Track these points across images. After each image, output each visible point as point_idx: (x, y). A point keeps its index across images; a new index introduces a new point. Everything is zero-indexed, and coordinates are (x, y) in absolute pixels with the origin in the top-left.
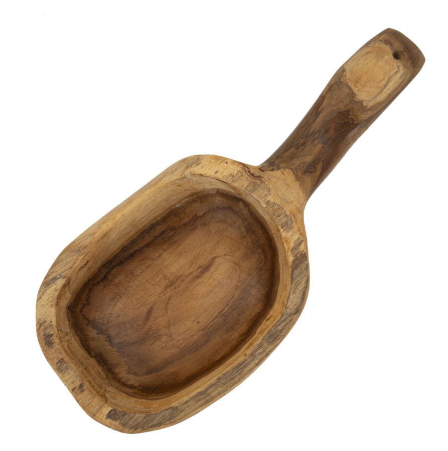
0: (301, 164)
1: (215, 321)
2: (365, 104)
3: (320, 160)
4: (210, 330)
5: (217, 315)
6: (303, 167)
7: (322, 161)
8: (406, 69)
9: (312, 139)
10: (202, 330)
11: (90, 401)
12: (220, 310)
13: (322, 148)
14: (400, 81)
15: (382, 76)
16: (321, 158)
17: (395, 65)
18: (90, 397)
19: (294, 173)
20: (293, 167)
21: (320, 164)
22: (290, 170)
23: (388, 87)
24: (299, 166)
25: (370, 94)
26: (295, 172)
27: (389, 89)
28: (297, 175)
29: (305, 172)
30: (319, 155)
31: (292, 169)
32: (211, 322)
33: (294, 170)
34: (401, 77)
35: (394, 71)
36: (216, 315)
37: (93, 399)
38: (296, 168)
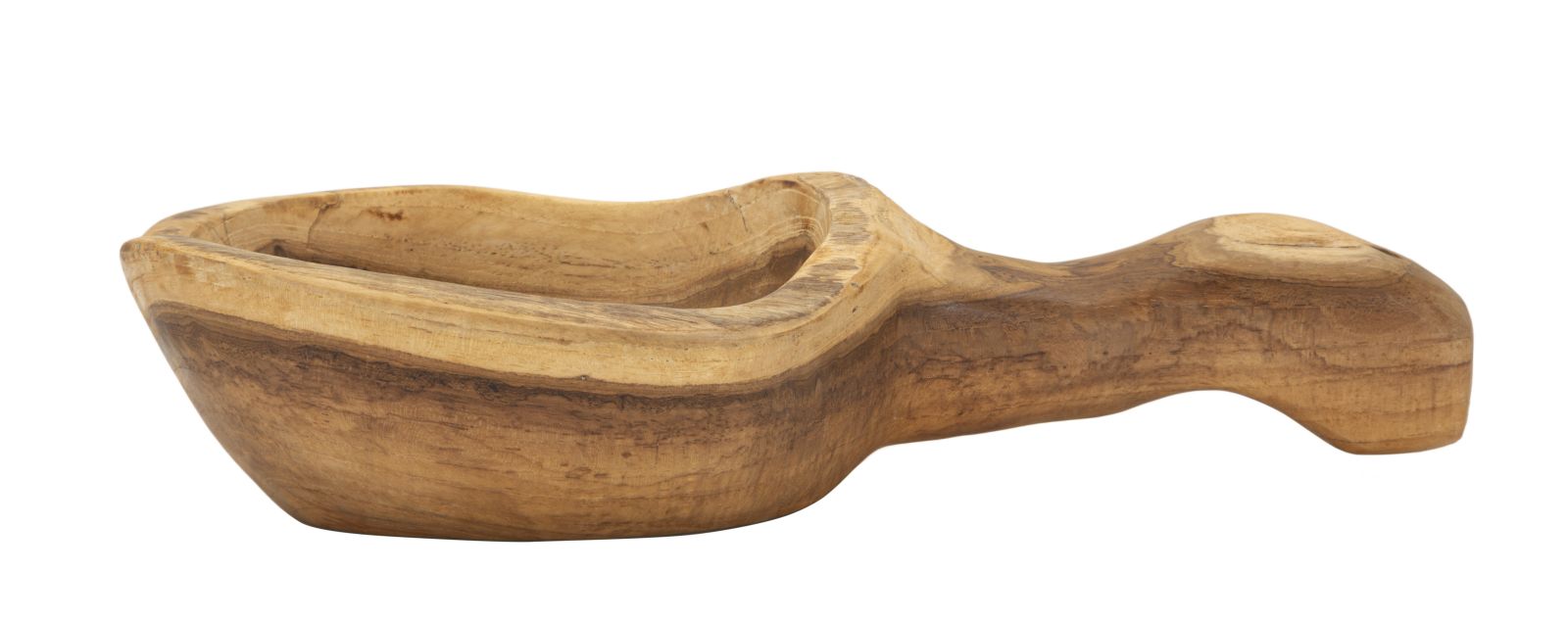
3: (1040, 282)
7: (1044, 285)
13: (1065, 277)
16: (1045, 281)
21: (1032, 283)
30: (1044, 277)
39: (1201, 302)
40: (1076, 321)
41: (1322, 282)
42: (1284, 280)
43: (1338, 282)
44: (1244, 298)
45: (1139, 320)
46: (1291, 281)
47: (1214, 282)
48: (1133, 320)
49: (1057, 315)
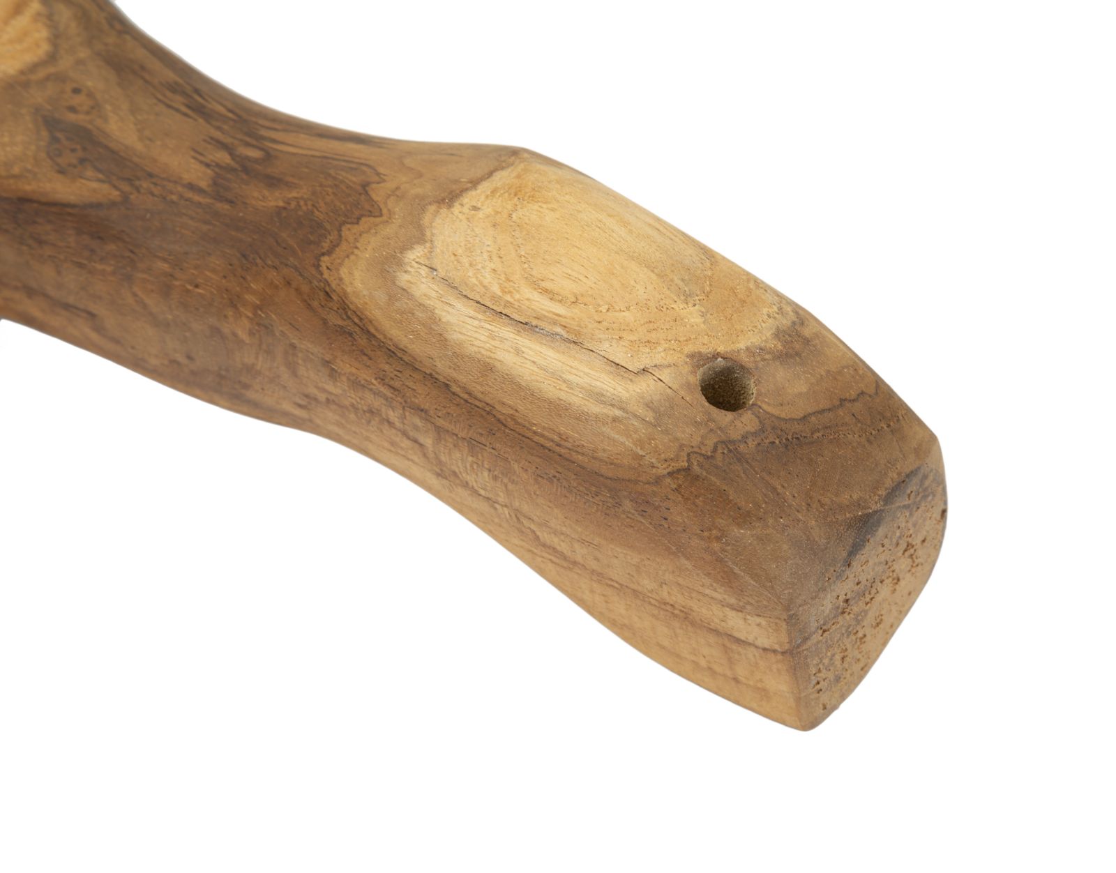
0: (90, 95)
2: (415, 255)
3: (126, 187)
6: (72, 109)
7: (125, 198)
8: (650, 417)
9: (228, 140)
13: (191, 187)
14: (576, 400)
15: (566, 287)
16: (138, 189)
17: (659, 357)
19: (34, 67)
20: (65, 63)
21: (105, 188)
22: (45, 47)
23: (528, 344)
24: (76, 91)
25: (465, 260)
26: (41, 74)
27: (518, 352)
28: (26, 85)
29: (50, 123)
30: (150, 175)
31: (52, 58)
33: (51, 70)
34: (599, 397)
35: (620, 356)
38: (60, 78)
39: (328, 357)
40: (136, 289)
41: (517, 423)
42: (455, 389)
43: (542, 436)
44: (390, 386)
45: (235, 334)
46: (466, 396)
47: (350, 334)
48: (226, 330)
49: (109, 269)
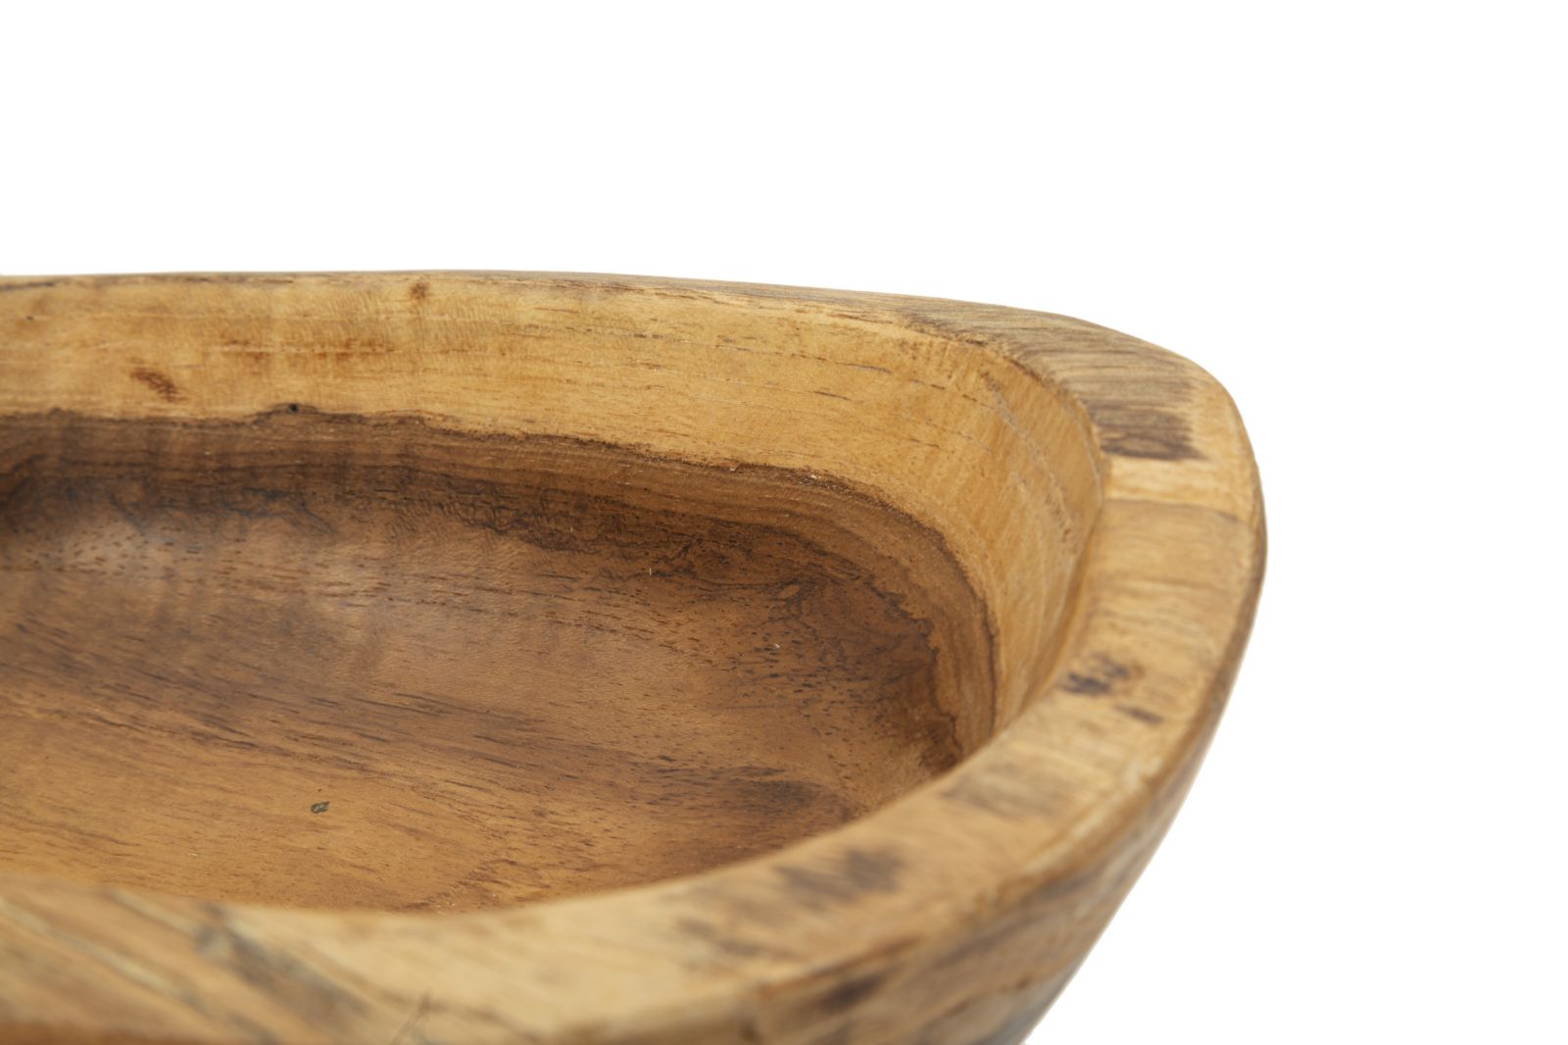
1: (273, 740)
4: (346, 735)
5: (230, 744)
10: (362, 769)
11: (1148, 586)
12: (191, 749)
18: (1124, 606)
32: (286, 754)
36: (235, 753)
37: (1125, 575)
